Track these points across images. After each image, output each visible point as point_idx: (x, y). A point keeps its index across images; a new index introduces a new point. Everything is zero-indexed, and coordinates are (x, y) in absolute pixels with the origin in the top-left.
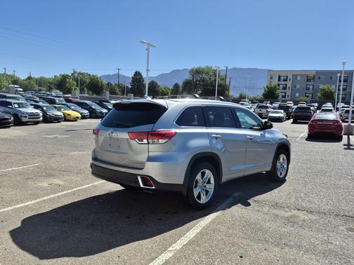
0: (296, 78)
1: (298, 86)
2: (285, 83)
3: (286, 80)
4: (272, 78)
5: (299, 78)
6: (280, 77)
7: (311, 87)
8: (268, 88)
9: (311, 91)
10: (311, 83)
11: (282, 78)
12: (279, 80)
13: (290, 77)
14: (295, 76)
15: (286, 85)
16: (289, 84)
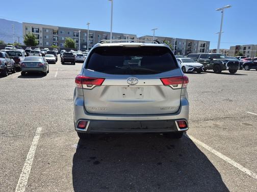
0: (45, 30)
1: (47, 37)
2: (37, 33)
3: (38, 32)
4: (26, 29)
5: (47, 31)
6: (33, 29)
7: (56, 38)
8: (28, 37)
9: (56, 41)
10: (56, 35)
11: (35, 30)
12: (33, 31)
13: (41, 29)
14: (44, 30)
15: (39, 35)
16: (41, 35)
